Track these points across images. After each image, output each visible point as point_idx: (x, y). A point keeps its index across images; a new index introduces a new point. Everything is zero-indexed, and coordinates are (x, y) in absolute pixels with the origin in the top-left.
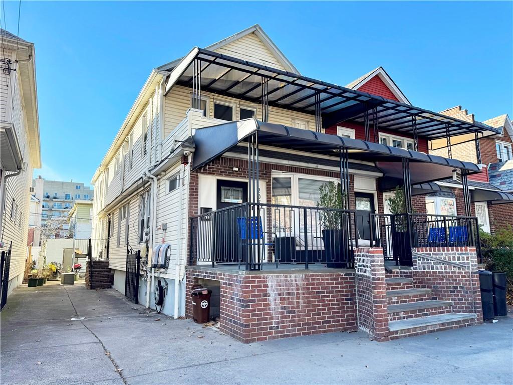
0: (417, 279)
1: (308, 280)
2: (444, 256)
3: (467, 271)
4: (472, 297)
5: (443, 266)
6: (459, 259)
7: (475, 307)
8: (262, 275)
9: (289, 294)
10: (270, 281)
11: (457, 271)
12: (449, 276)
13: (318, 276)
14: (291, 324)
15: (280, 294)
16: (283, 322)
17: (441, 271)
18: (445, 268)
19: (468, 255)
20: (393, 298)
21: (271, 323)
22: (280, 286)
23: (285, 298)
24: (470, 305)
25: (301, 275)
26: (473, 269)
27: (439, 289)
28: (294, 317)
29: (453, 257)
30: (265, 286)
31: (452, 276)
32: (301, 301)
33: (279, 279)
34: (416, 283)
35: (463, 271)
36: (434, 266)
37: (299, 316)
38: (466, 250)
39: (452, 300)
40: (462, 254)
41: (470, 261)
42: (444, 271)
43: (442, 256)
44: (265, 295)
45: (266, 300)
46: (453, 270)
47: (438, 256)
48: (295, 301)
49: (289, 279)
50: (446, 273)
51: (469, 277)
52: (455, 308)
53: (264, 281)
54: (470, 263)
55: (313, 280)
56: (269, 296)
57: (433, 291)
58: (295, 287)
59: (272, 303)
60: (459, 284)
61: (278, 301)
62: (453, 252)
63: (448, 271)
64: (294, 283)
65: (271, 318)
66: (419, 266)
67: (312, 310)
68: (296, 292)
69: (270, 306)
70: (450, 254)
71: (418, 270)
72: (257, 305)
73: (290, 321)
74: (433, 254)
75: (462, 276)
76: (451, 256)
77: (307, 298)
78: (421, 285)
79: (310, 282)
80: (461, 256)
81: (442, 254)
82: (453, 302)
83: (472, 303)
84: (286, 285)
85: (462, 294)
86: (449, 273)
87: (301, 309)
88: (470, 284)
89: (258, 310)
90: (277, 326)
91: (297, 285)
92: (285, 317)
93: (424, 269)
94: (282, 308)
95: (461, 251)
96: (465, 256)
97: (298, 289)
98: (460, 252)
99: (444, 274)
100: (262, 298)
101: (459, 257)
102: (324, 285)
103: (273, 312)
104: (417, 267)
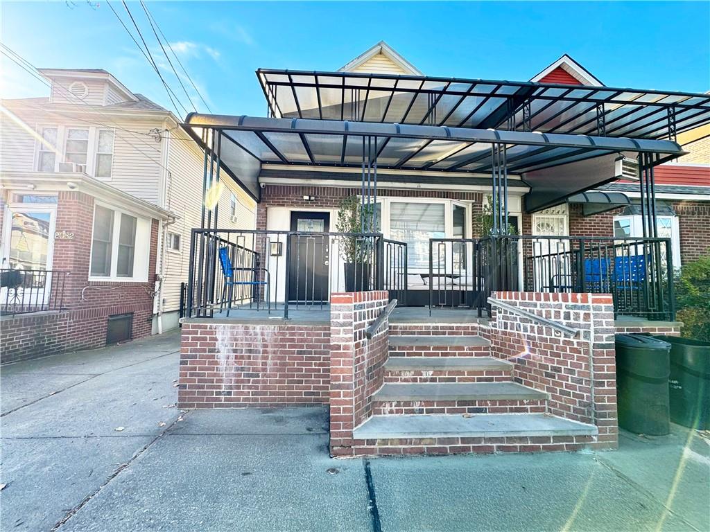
0: (496, 343)
1: (284, 334)
2: (539, 308)
3: (582, 340)
4: (590, 392)
5: (536, 326)
6: (567, 316)
7: (596, 413)
8: (209, 325)
9: (250, 351)
10: (220, 333)
11: (562, 339)
12: (546, 346)
13: (301, 329)
14: (251, 391)
15: (235, 351)
16: (238, 387)
17: (532, 334)
18: (540, 332)
19: (589, 309)
20: (424, 373)
21: (219, 387)
22: (236, 340)
23: (243, 356)
24: (585, 406)
25: (272, 327)
26: (596, 339)
27: (527, 366)
28: (258, 382)
29: (555, 312)
30: (211, 339)
31: (552, 347)
32: (269, 362)
33: (235, 331)
34: (493, 349)
35: (575, 341)
36: (522, 324)
37: (265, 382)
38: (585, 300)
39: (549, 389)
40: (575, 307)
41: (592, 323)
42: (536, 335)
43: (535, 309)
44: (211, 351)
45: (213, 357)
46: (553, 337)
47: (528, 309)
48: (260, 361)
49: (251, 331)
50: (542, 339)
51: (587, 353)
52: (553, 406)
53: (211, 333)
54: (592, 327)
55: (293, 334)
56: (218, 352)
57: (516, 367)
58: (260, 343)
59: (222, 361)
60: (565, 363)
61: (232, 360)
62: (556, 303)
63: (544, 336)
64: (259, 337)
65: (221, 381)
66: (499, 322)
67: (287, 376)
68: (261, 350)
69: (218, 364)
70: (549, 306)
71: (497, 329)
72: (199, 363)
73: (250, 388)
74: (521, 304)
75: (573, 350)
76: (553, 310)
77: (279, 358)
78: (500, 353)
79: (287, 336)
80: (572, 312)
81: (535, 305)
82: (550, 394)
83: (589, 405)
84: (246, 339)
85: (570, 382)
86: (546, 340)
87: (268, 373)
88: (587, 367)
89: (200, 369)
90: (228, 392)
91: (264, 340)
92: (242, 381)
93: (506, 328)
94: (237, 369)
95: (573, 301)
96: (582, 313)
97: (265, 346)
98: (570, 303)
99: (537, 341)
100: (207, 353)
101: (569, 313)
102: (312, 342)
103: (223, 372)
104: (497, 323)
